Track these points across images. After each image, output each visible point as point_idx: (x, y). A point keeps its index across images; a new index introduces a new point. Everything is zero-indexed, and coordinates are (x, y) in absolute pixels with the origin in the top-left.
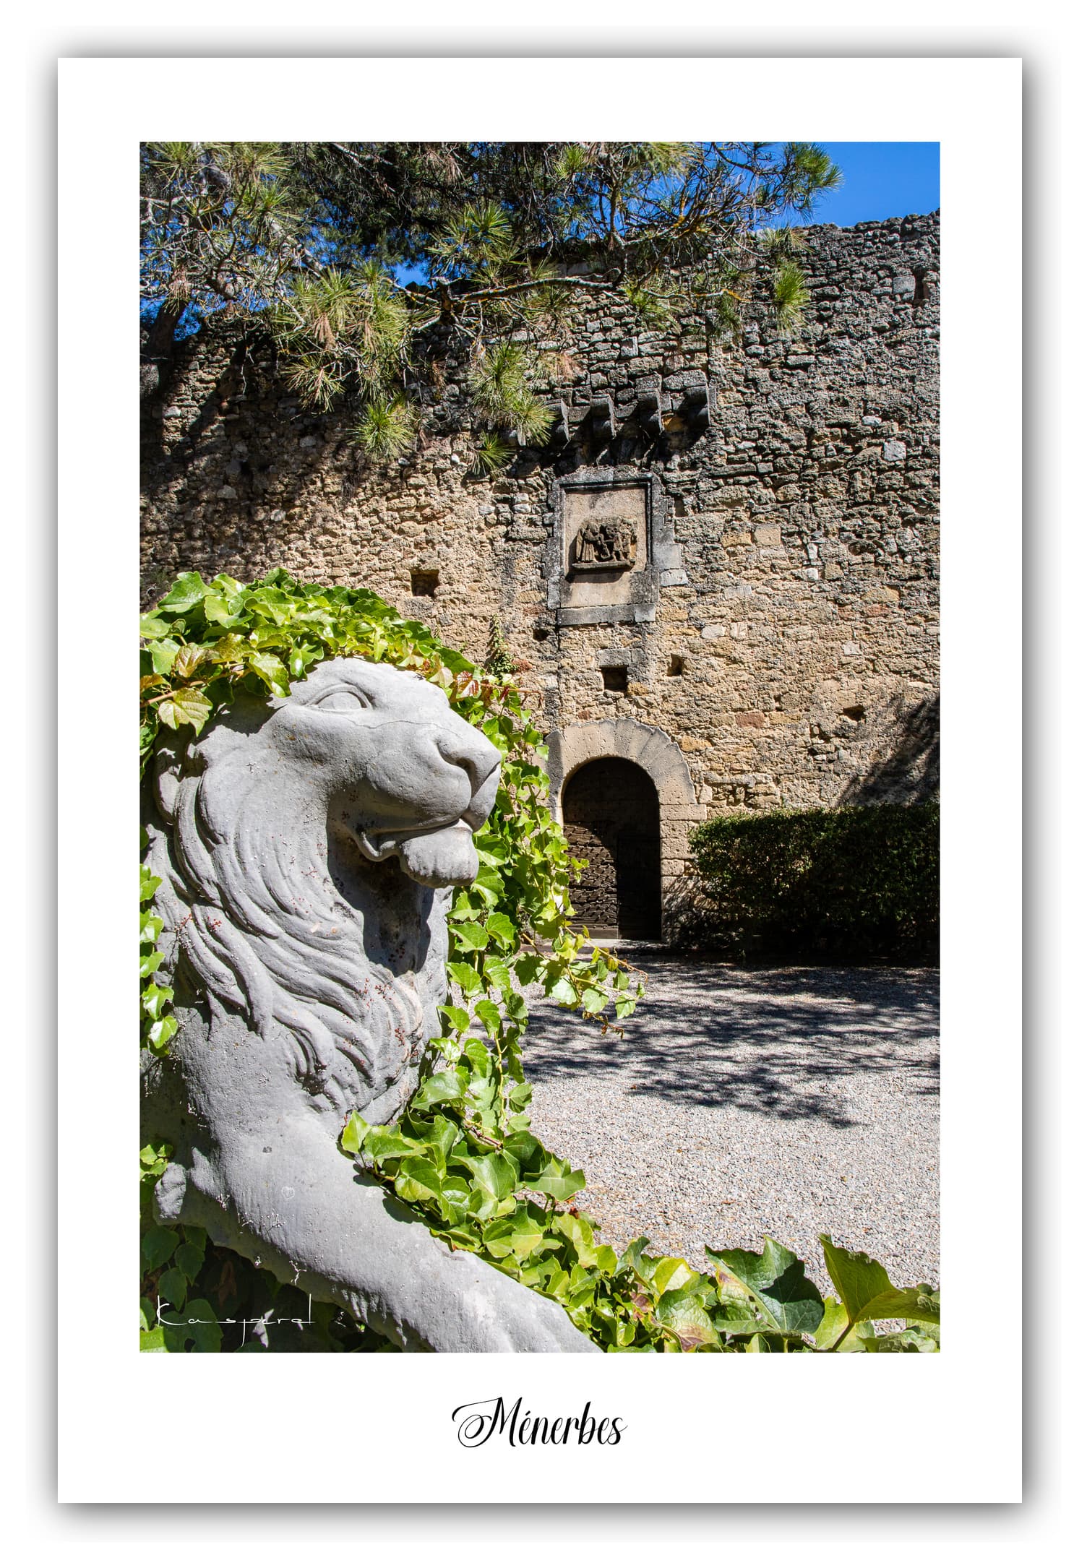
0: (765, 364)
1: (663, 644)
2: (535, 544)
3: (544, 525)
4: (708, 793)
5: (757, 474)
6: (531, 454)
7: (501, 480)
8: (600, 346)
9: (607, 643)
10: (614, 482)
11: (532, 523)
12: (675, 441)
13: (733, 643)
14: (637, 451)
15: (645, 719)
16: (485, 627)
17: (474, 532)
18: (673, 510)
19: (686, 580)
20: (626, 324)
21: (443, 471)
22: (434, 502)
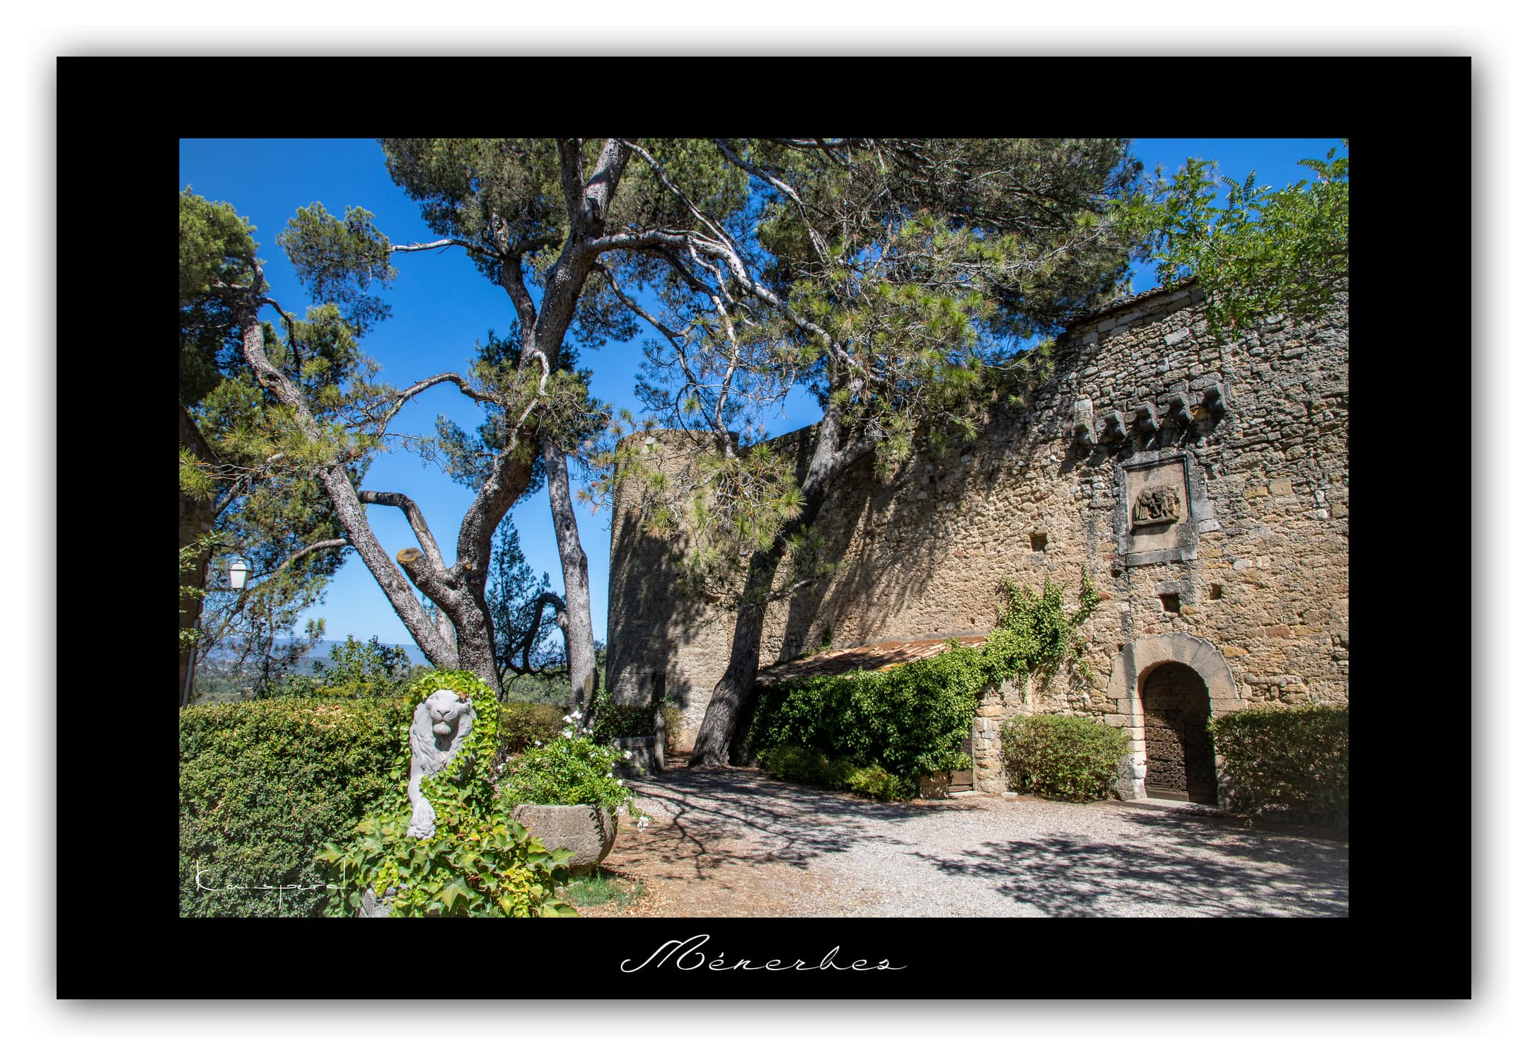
0: (1266, 359)
1: (1204, 577)
2: (1108, 510)
3: (1114, 496)
4: (1248, 690)
5: (1267, 441)
6: (1102, 448)
7: (1083, 468)
8: (1142, 368)
9: (1162, 577)
10: (1160, 461)
11: (1105, 495)
12: (1202, 426)
13: (1260, 573)
14: (1175, 436)
15: (1194, 633)
16: (1078, 570)
17: (1068, 506)
18: (1205, 476)
19: (1218, 527)
20: (1159, 350)
21: (1046, 466)
22: (1041, 488)
